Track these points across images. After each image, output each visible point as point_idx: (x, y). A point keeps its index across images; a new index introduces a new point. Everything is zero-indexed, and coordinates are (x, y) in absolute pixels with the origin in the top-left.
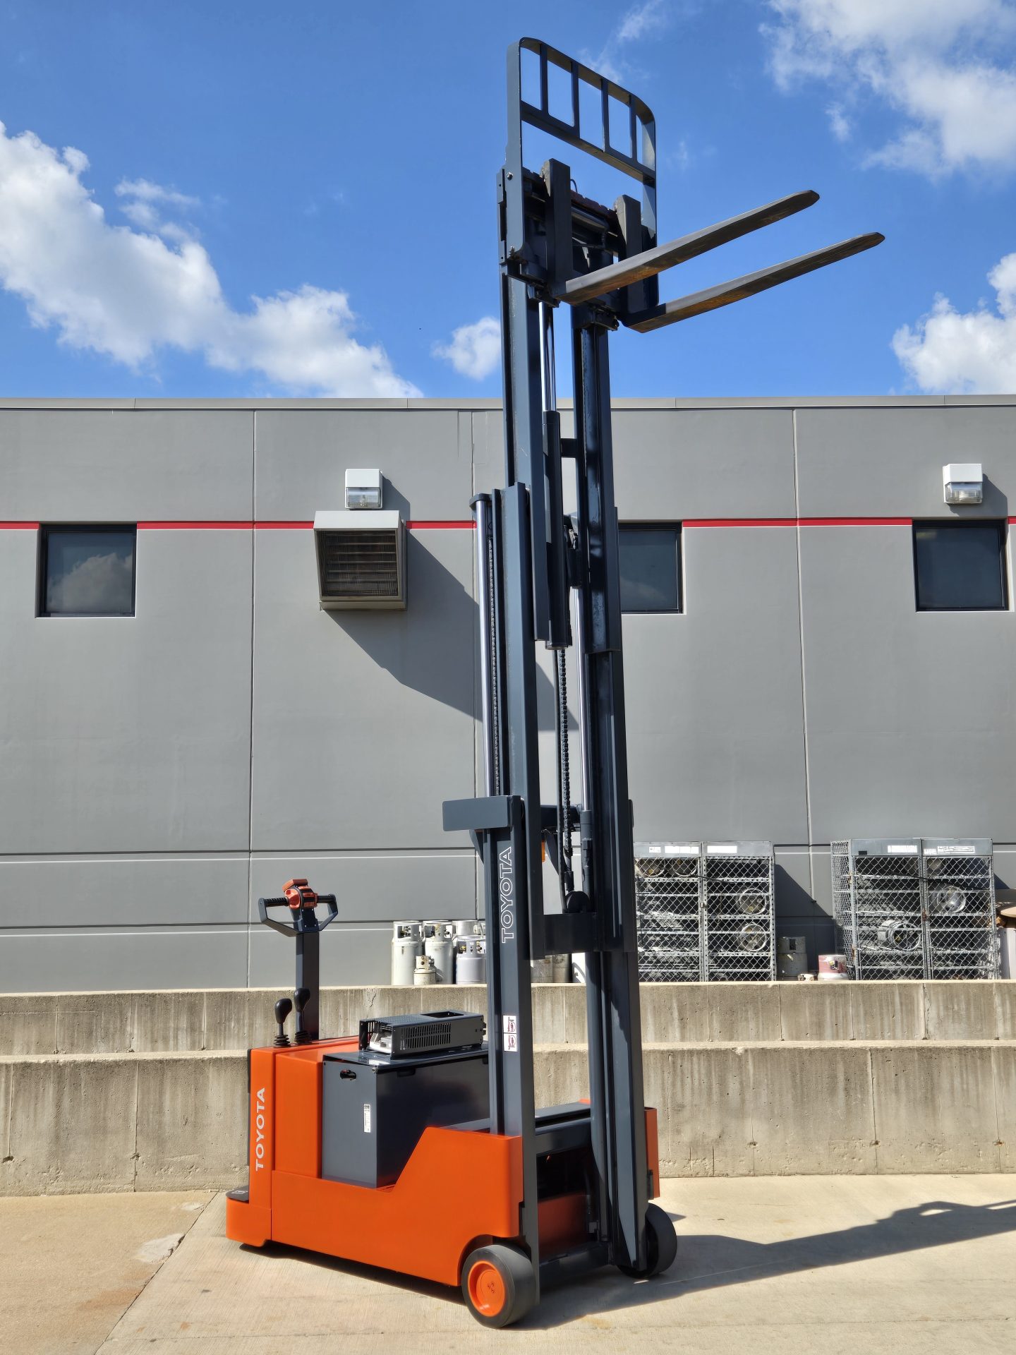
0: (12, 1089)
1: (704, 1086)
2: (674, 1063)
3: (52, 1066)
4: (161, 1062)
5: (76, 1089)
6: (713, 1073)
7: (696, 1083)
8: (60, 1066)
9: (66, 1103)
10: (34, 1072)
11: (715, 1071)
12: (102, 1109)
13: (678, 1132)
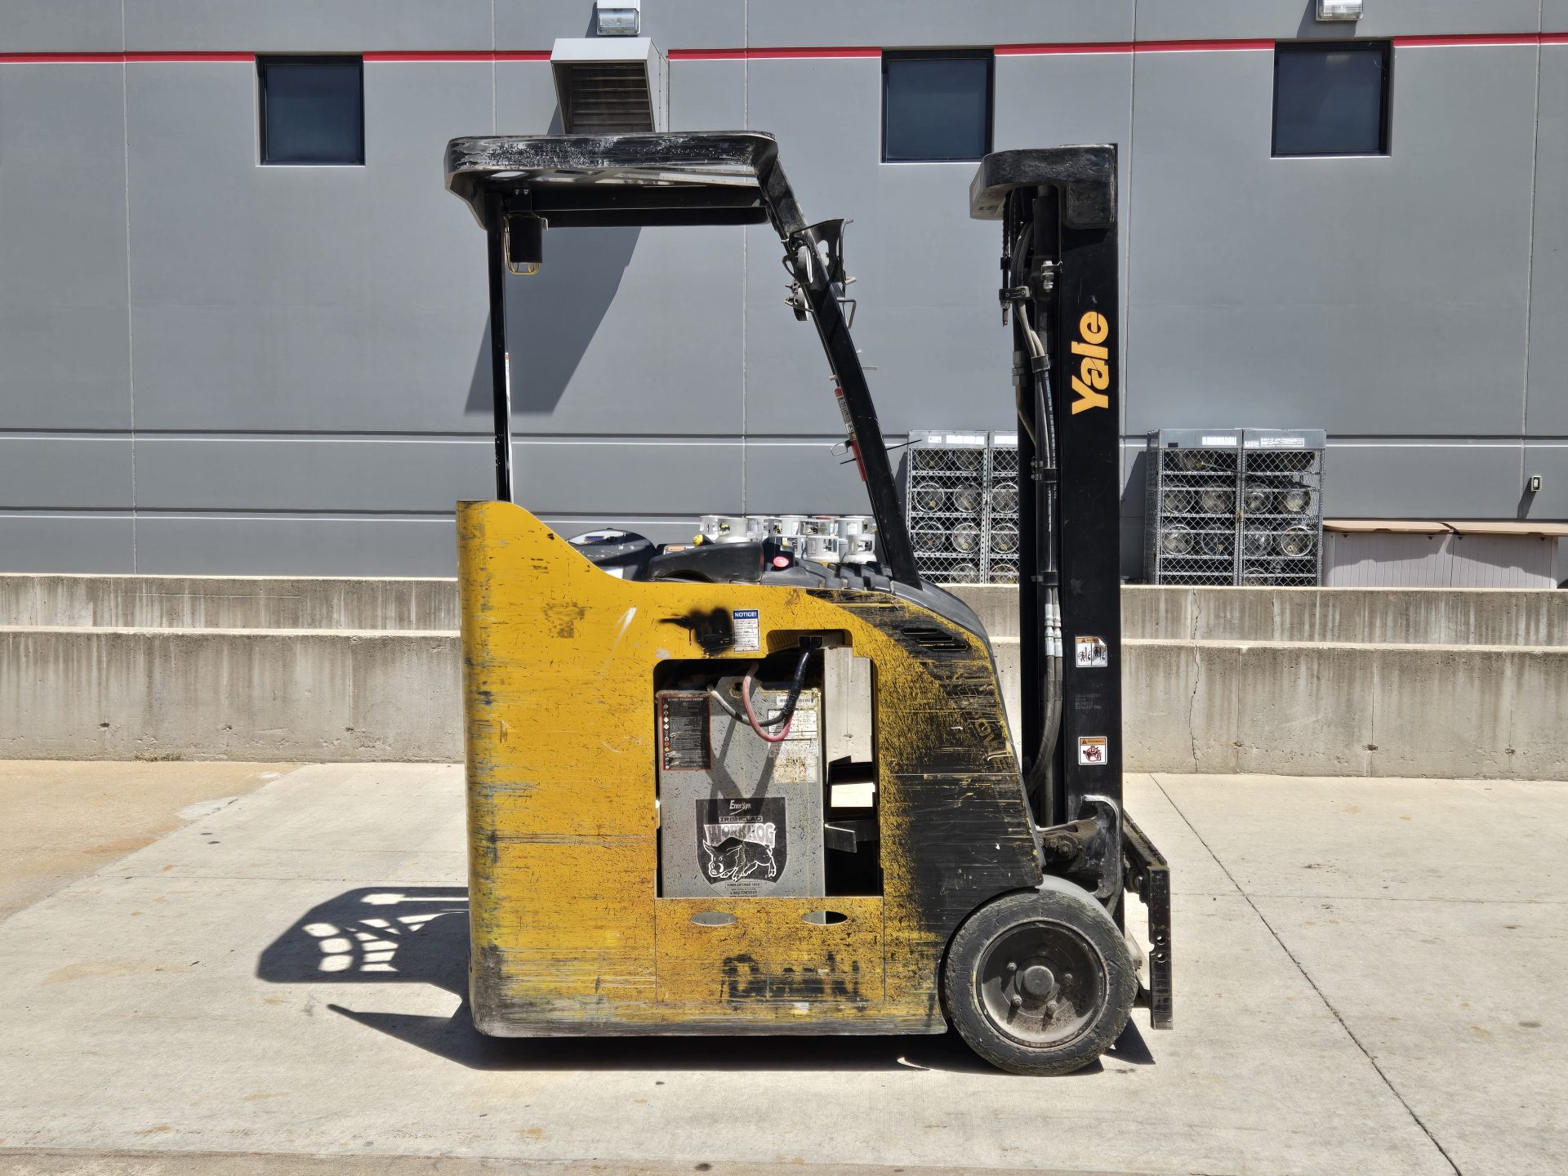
0: (104, 659)
3: (142, 637)
4: (249, 637)
5: (166, 661)
8: (149, 639)
9: (157, 675)
10: (124, 644)
12: (193, 681)
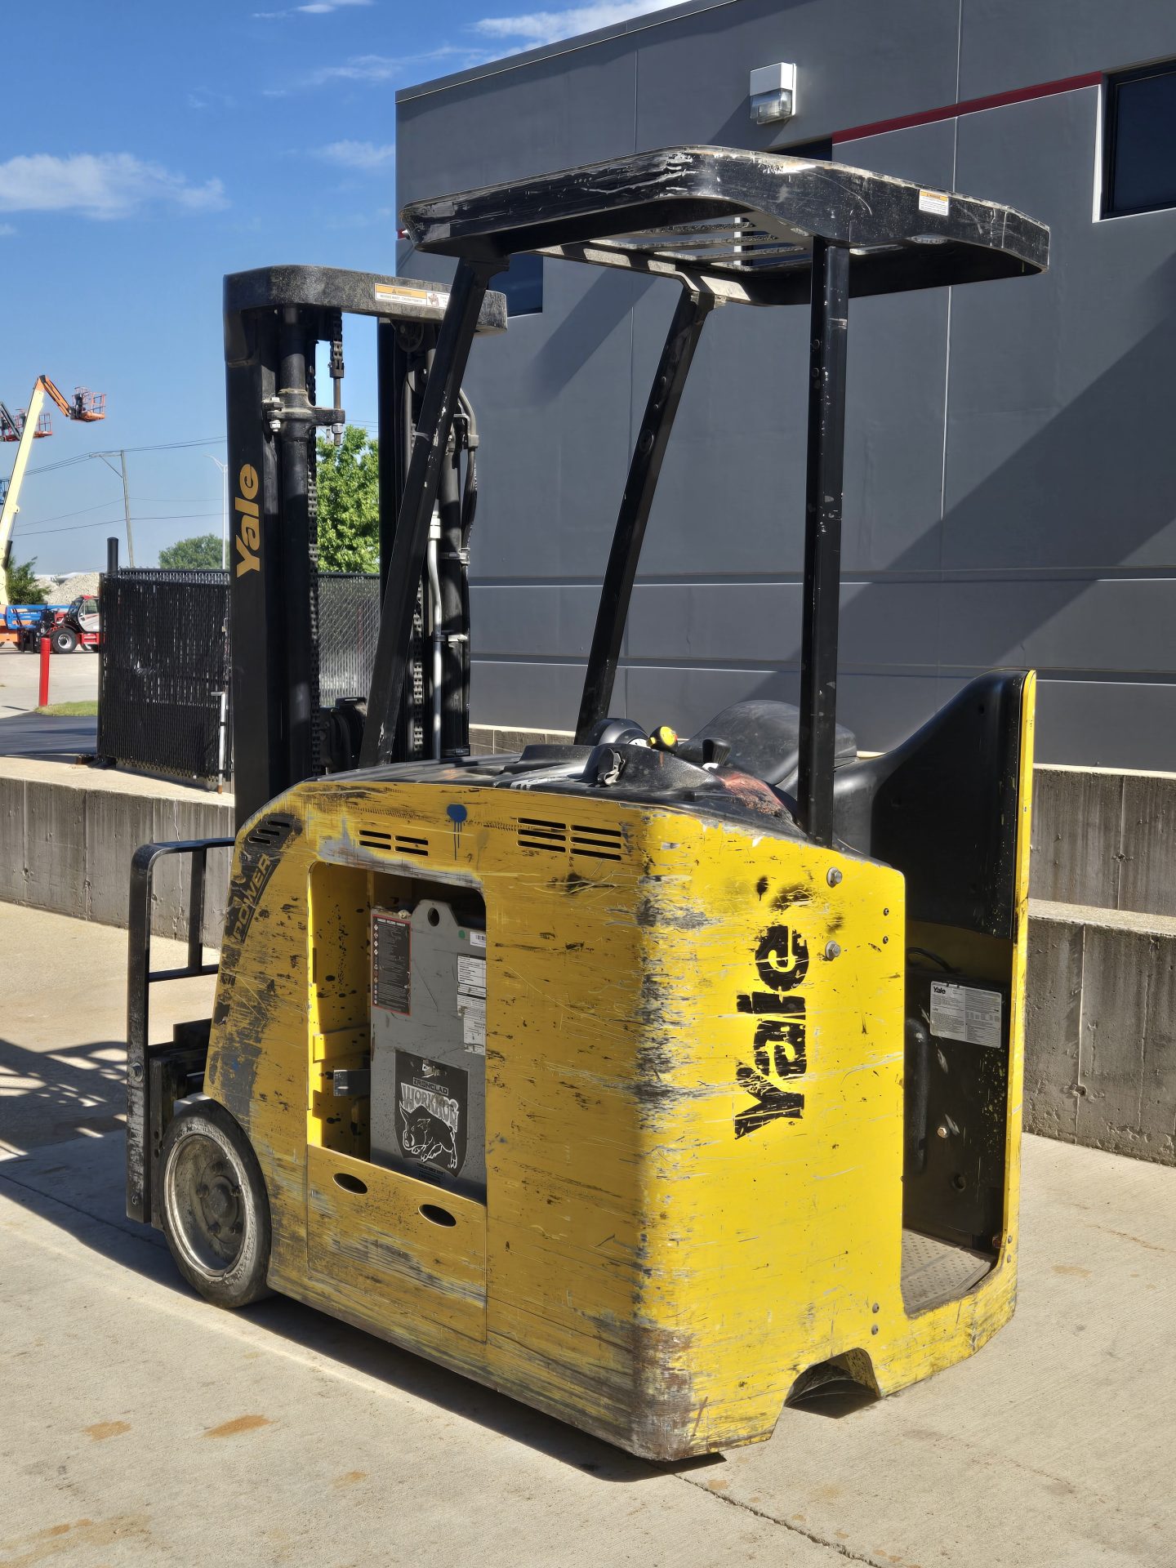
2: (1159, 959)
13: (1159, 1083)
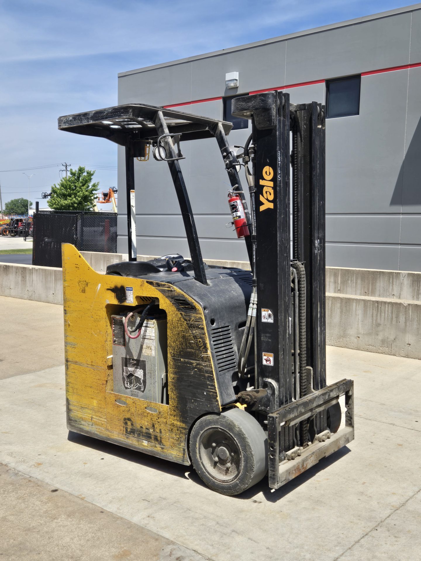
1: (390, 317)
6: (394, 312)
7: (386, 315)
11: (395, 312)
13: (377, 335)
